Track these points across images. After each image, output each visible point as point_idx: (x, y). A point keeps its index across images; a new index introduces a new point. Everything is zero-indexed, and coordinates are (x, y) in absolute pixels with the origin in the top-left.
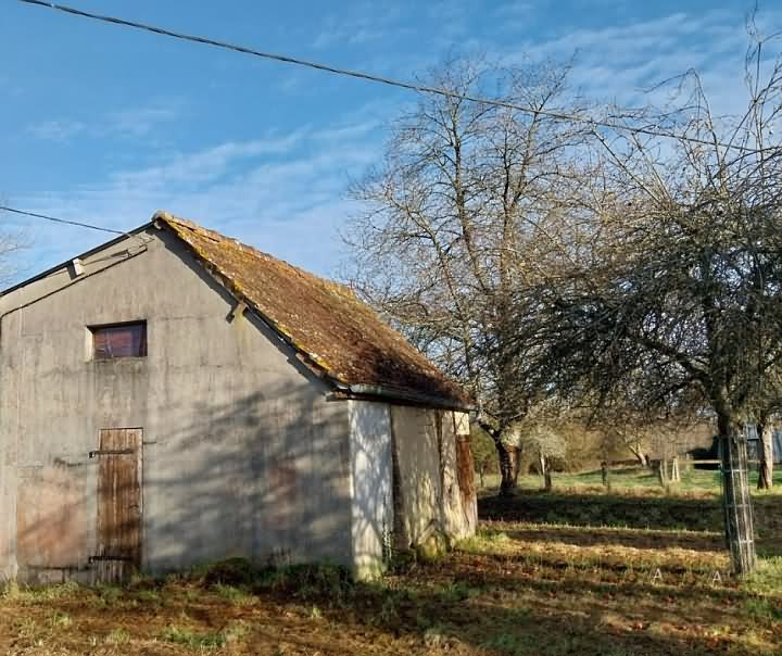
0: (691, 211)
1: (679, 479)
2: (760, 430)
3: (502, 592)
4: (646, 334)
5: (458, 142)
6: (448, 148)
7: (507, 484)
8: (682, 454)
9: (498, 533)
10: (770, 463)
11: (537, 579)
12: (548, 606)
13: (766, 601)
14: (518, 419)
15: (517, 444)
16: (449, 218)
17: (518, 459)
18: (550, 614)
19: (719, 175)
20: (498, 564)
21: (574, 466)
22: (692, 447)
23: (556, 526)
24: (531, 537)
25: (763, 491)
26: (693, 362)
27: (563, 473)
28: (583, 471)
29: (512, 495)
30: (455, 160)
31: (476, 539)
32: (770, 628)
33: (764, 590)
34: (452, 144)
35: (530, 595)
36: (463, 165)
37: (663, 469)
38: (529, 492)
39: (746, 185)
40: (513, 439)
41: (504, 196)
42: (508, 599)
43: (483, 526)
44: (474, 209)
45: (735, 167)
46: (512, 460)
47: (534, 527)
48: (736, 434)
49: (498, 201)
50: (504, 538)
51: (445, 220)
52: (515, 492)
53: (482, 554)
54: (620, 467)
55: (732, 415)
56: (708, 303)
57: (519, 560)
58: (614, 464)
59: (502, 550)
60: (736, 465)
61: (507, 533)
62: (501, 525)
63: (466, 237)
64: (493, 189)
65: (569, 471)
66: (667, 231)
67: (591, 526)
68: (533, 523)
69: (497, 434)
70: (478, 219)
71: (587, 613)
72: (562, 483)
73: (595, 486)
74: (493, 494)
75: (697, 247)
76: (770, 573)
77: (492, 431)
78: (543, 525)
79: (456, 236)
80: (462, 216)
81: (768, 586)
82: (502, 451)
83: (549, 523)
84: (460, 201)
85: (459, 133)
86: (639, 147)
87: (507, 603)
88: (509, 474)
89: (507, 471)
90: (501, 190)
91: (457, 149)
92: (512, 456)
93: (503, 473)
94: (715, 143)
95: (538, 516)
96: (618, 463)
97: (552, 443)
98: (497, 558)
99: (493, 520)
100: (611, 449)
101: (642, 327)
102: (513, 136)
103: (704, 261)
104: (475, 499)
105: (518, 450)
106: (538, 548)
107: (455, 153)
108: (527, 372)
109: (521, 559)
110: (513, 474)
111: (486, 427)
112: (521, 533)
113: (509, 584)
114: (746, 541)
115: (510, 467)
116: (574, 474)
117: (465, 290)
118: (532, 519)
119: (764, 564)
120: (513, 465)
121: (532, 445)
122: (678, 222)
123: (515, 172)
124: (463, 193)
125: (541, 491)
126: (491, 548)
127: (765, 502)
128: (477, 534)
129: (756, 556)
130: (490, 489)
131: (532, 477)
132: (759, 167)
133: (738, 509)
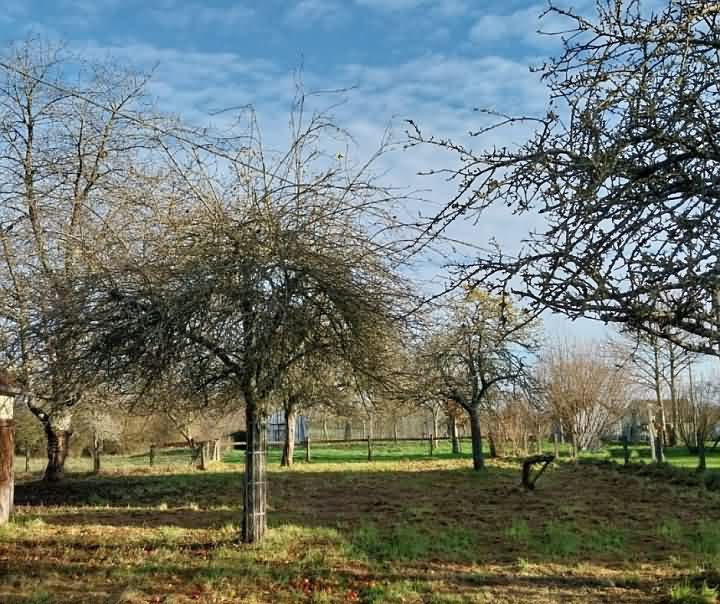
0: (240, 226)
1: (219, 459)
2: (286, 417)
3: (24, 579)
4: (192, 329)
5: (32, 120)
6: (20, 125)
7: (54, 468)
8: (225, 437)
9: (34, 517)
10: (292, 445)
11: (65, 562)
12: (71, 589)
13: (268, 566)
14: (70, 404)
15: (67, 428)
16: (15, 195)
17: (66, 443)
18: (71, 597)
19: (264, 199)
20: (27, 550)
21: (127, 449)
22: (236, 429)
23: (97, 508)
24: (68, 520)
25: (285, 468)
26: (230, 357)
27: (116, 456)
28: (136, 454)
29: (58, 480)
30: (27, 137)
31: (8, 526)
32: (268, 589)
33: (269, 556)
34: (24, 121)
35: (54, 580)
36: (34, 145)
37: (206, 451)
38: (76, 475)
39: (283, 212)
40: (63, 424)
41: (76, 182)
42: (29, 586)
43: (20, 512)
44: (44, 190)
45: (276, 195)
46: (60, 444)
47: (74, 510)
48: (260, 420)
49: (69, 187)
50: (40, 523)
51: (8, 196)
52: (61, 476)
53: (11, 542)
54: (172, 448)
55: (257, 405)
56: (246, 306)
57: (50, 545)
58: (166, 445)
59: (35, 535)
60: (257, 448)
61: (44, 518)
62: (40, 510)
63: (32, 216)
64: (65, 175)
65: (122, 454)
66: (216, 241)
67: (132, 506)
68: (74, 505)
69: (46, 418)
70: (46, 199)
71: (109, 592)
72: (110, 466)
73: (143, 467)
74: (38, 479)
75: (241, 257)
76: (276, 541)
77: (42, 415)
78: (83, 508)
79: (20, 214)
80: (29, 195)
81: (273, 552)
82: (51, 435)
83: (90, 505)
84: (29, 180)
85: (34, 113)
86: (198, 162)
87: (27, 591)
88: (56, 458)
89: (54, 455)
90: (73, 177)
91: (30, 128)
92: (61, 440)
93: (50, 457)
94: (263, 171)
95: (80, 499)
96: (169, 445)
97: (107, 426)
98: (27, 544)
99: (32, 505)
100: (164, 432)
101: (189, 322)
102: (89, 127)
103: (246, 270)
104: (12, 485)
105: (67, 434)
106: (74, 531)
107: (27, 131)
108: (78, 359)
109: (53, 543)
110: (60, 458)
111: (36, 411)
112: (59, 517)
113: (33, 571)
114: (259, 514)
115: (57, 452)
116: (127, 456)
117: (26, 271)
118: (73, 503)
119: (272, 533)
120: (61, 449)
121: (87, 429)
122: (227, 234)
123: (89, 161)
124: (33, 172)
125: (89, 474)
126: (24, 534)
127: (284, 478)
128: (10, 521)
129: (266, 526)
130: (35, 474)
131: (83, 460)
132: (294, 199)
133: (256, 486)
